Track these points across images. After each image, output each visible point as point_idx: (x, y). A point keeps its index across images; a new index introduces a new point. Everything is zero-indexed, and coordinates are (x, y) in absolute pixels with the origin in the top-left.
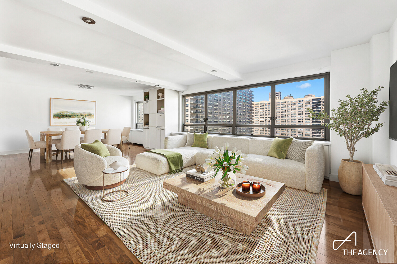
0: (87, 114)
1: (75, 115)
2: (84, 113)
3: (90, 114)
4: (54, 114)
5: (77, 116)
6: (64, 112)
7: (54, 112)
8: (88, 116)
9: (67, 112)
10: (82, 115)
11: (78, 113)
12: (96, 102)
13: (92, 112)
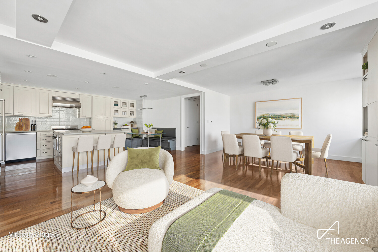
0: (290, 115)
1: (276, 116)
2: (286, 114)
3: (293, 115)
4: (258, 117)
5: (279, 118)
6: (266, 114)
7: (258, 115)
8: (291, 118)
9: (269, 114)
10: (284, 117)
11: (279, 115)
12: (302, 98)
13: (296, 112)
